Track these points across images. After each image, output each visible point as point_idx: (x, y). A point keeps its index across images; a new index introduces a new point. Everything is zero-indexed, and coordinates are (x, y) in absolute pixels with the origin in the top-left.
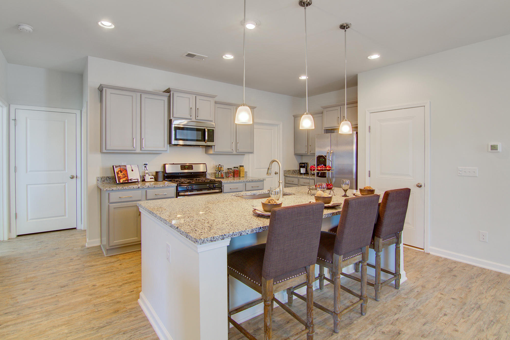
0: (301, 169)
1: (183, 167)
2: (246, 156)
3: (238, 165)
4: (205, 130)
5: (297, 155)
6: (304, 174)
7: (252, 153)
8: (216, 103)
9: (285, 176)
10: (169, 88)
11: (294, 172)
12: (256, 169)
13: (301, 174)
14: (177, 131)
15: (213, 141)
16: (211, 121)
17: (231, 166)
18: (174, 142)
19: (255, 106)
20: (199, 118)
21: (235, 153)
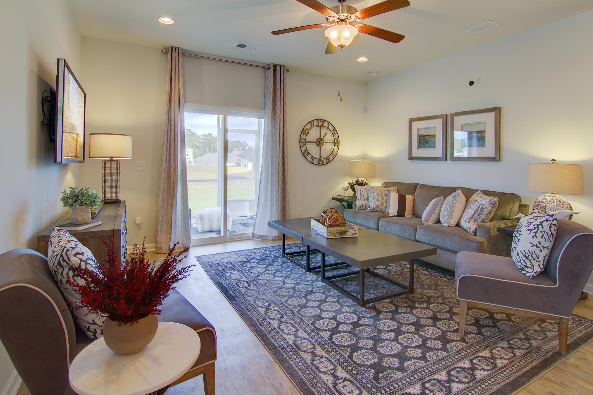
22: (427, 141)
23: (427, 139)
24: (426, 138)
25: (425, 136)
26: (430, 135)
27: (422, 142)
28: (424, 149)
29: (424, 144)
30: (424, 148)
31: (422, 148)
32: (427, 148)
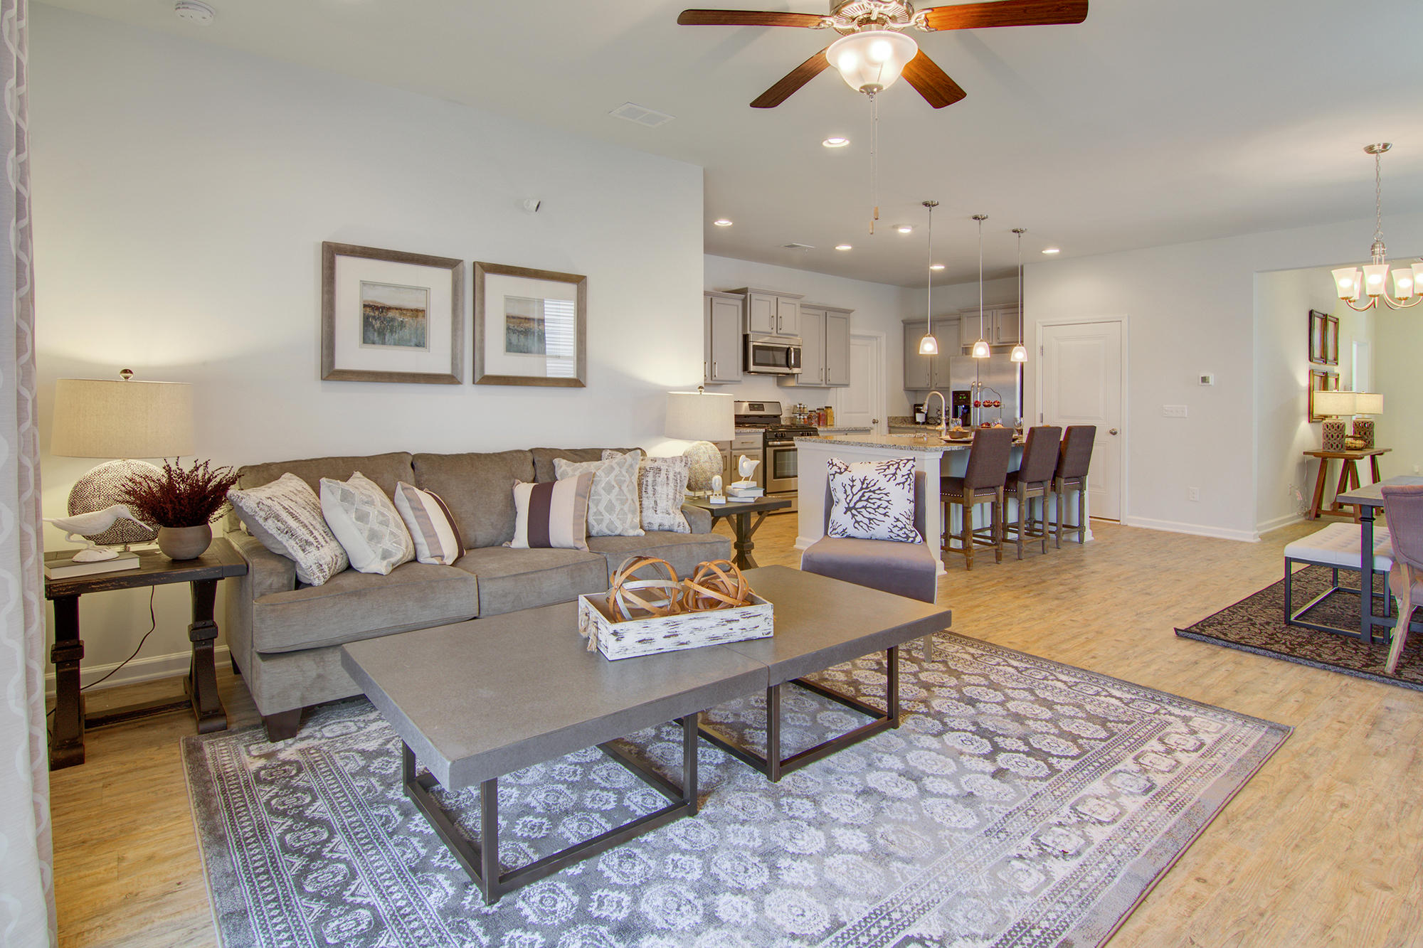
0: (917, 414)
1: (753, 406)
2: (833, 391)
3: (823, 406)
4: (789, 349)
5: (910, 390)
6: (923, 423)
7: (847, 385)
8: (802, 306)
9: (889, 426)
10: (747, 288)
11: (904, 420)
12: (846, 413)
13: (918, 423)
14: (757, 351)
15: (798, 365)
16: (797, 335)
17: (814, 408)
18: (752, 368)
19: (851, 308)
20: (781, 332)
21: (824, 385)
22: (396, 324)
23: (393, 320)
24: (391, 314)
25: (389, 309)
26: (407, 310)
27: (377, 324)
28: (385, 347)
29: (381, 333)
30: (384, 343)
31: (374, 343)
32: (395, 344)
